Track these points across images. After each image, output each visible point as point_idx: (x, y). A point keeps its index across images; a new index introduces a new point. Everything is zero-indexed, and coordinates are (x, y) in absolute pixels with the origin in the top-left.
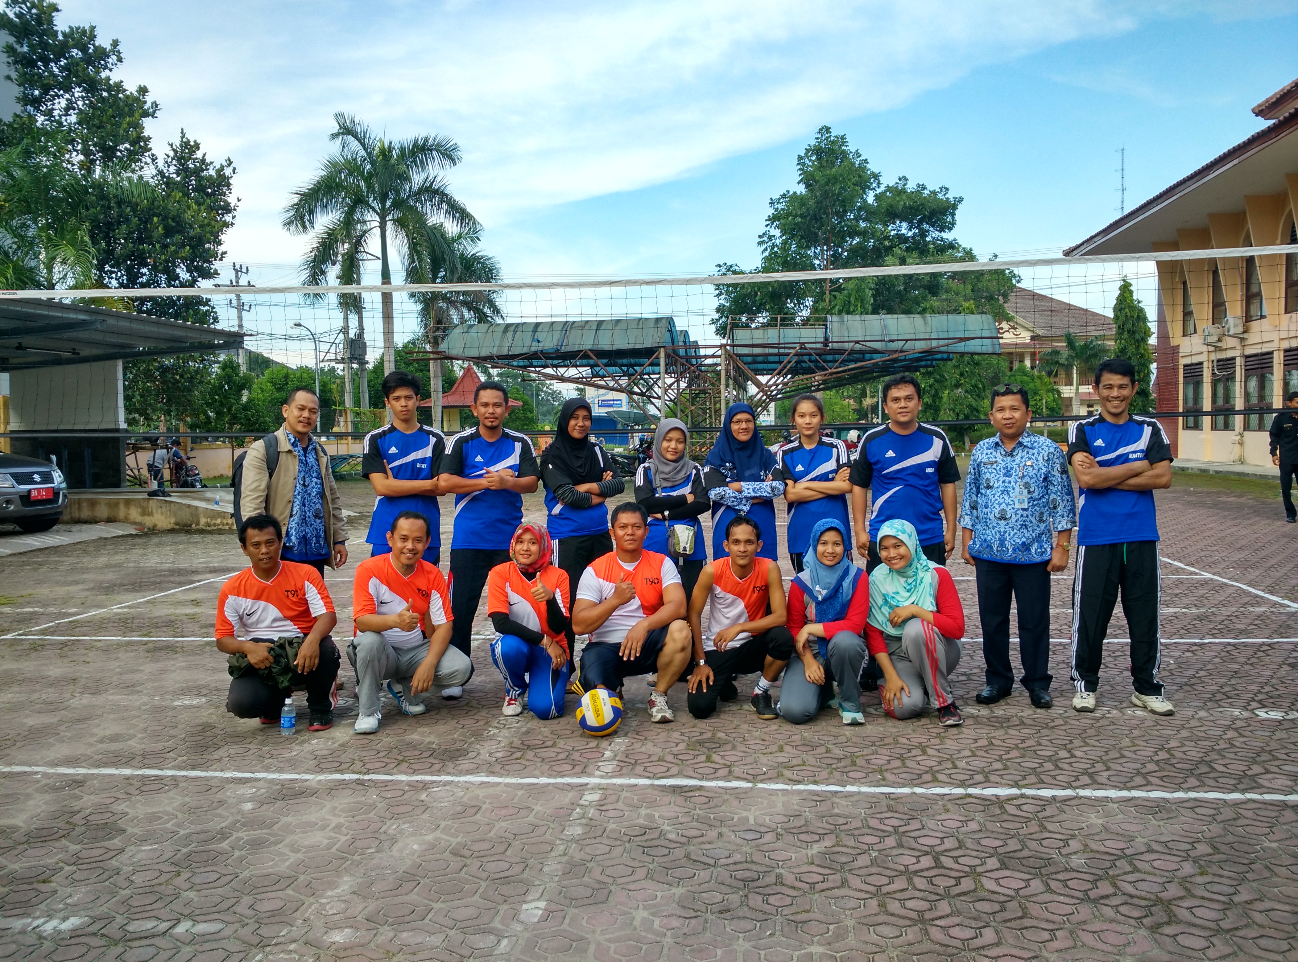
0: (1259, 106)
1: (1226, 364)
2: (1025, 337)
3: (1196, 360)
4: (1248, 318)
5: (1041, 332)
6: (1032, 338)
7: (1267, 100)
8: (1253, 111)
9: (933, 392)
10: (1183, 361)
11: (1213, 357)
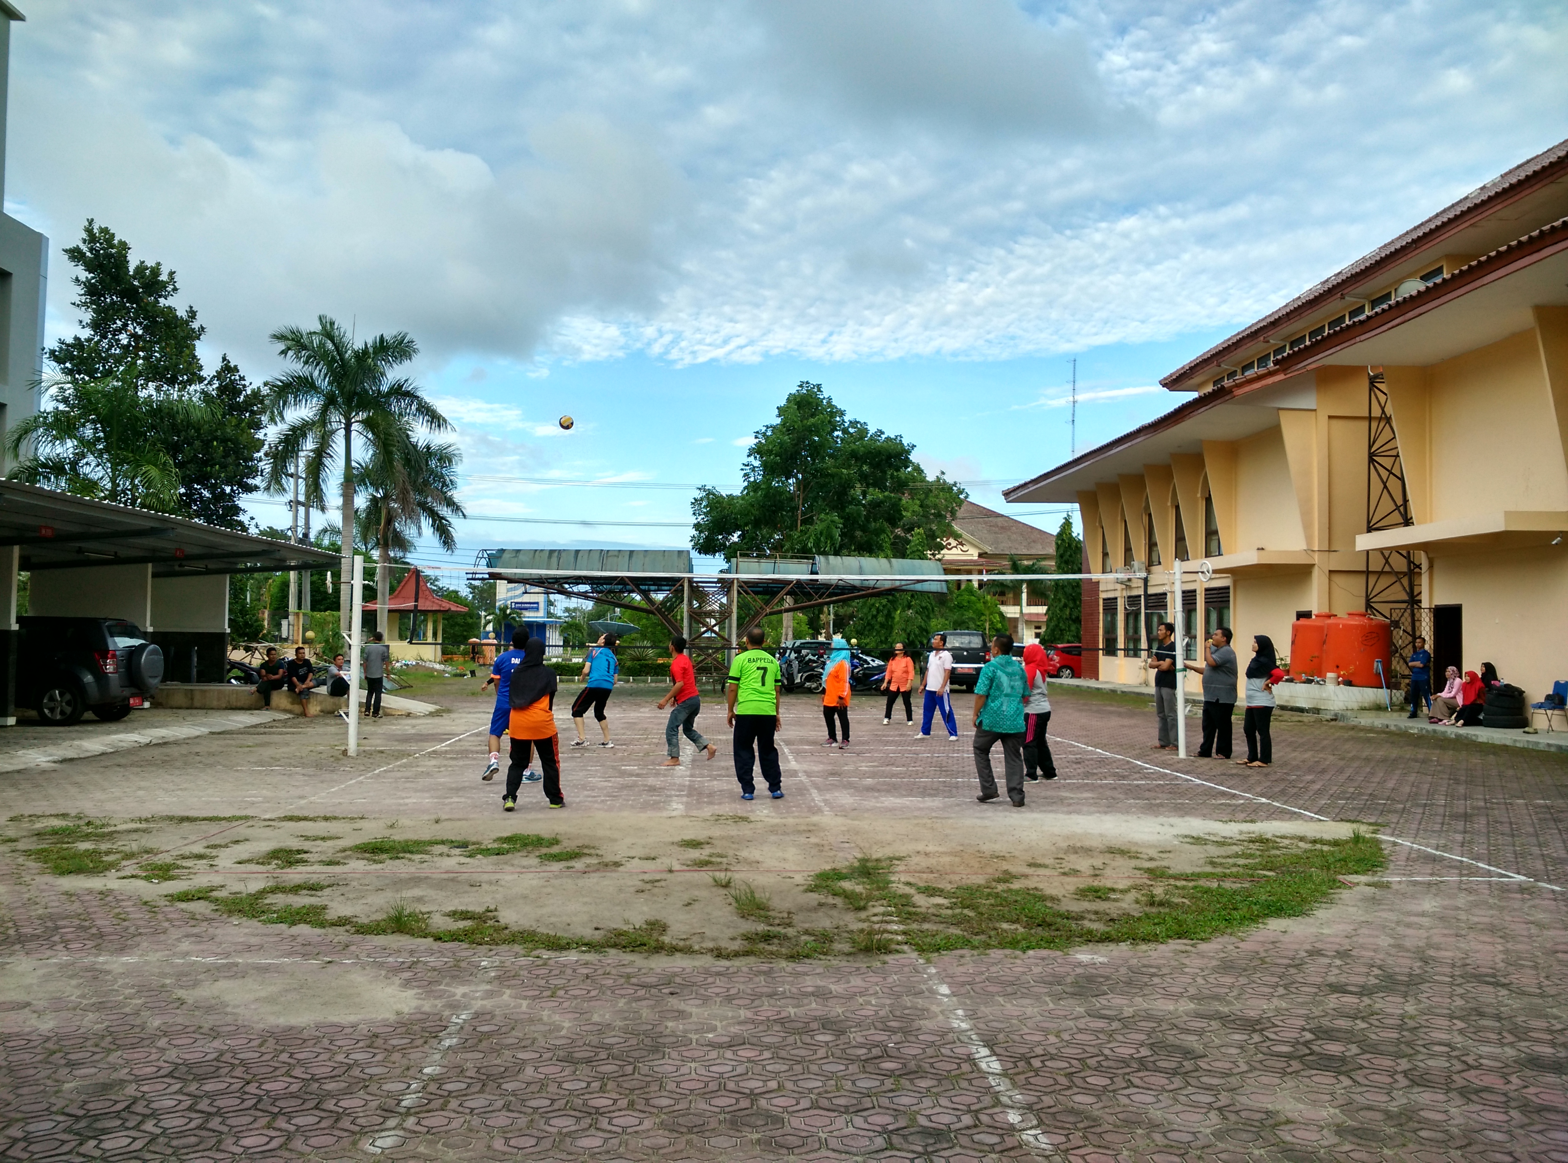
0: (1165, 379)
1: (1133, 600)
2: (973, 554)
3: (1111, 595)
4: (1150, 564)
5: (988, 549)
6: (980, 555)
7: (1171, 376)
8: (1160, 382)
9: (885, 612)
10: (1103, 595)
11: (1125, 594)
